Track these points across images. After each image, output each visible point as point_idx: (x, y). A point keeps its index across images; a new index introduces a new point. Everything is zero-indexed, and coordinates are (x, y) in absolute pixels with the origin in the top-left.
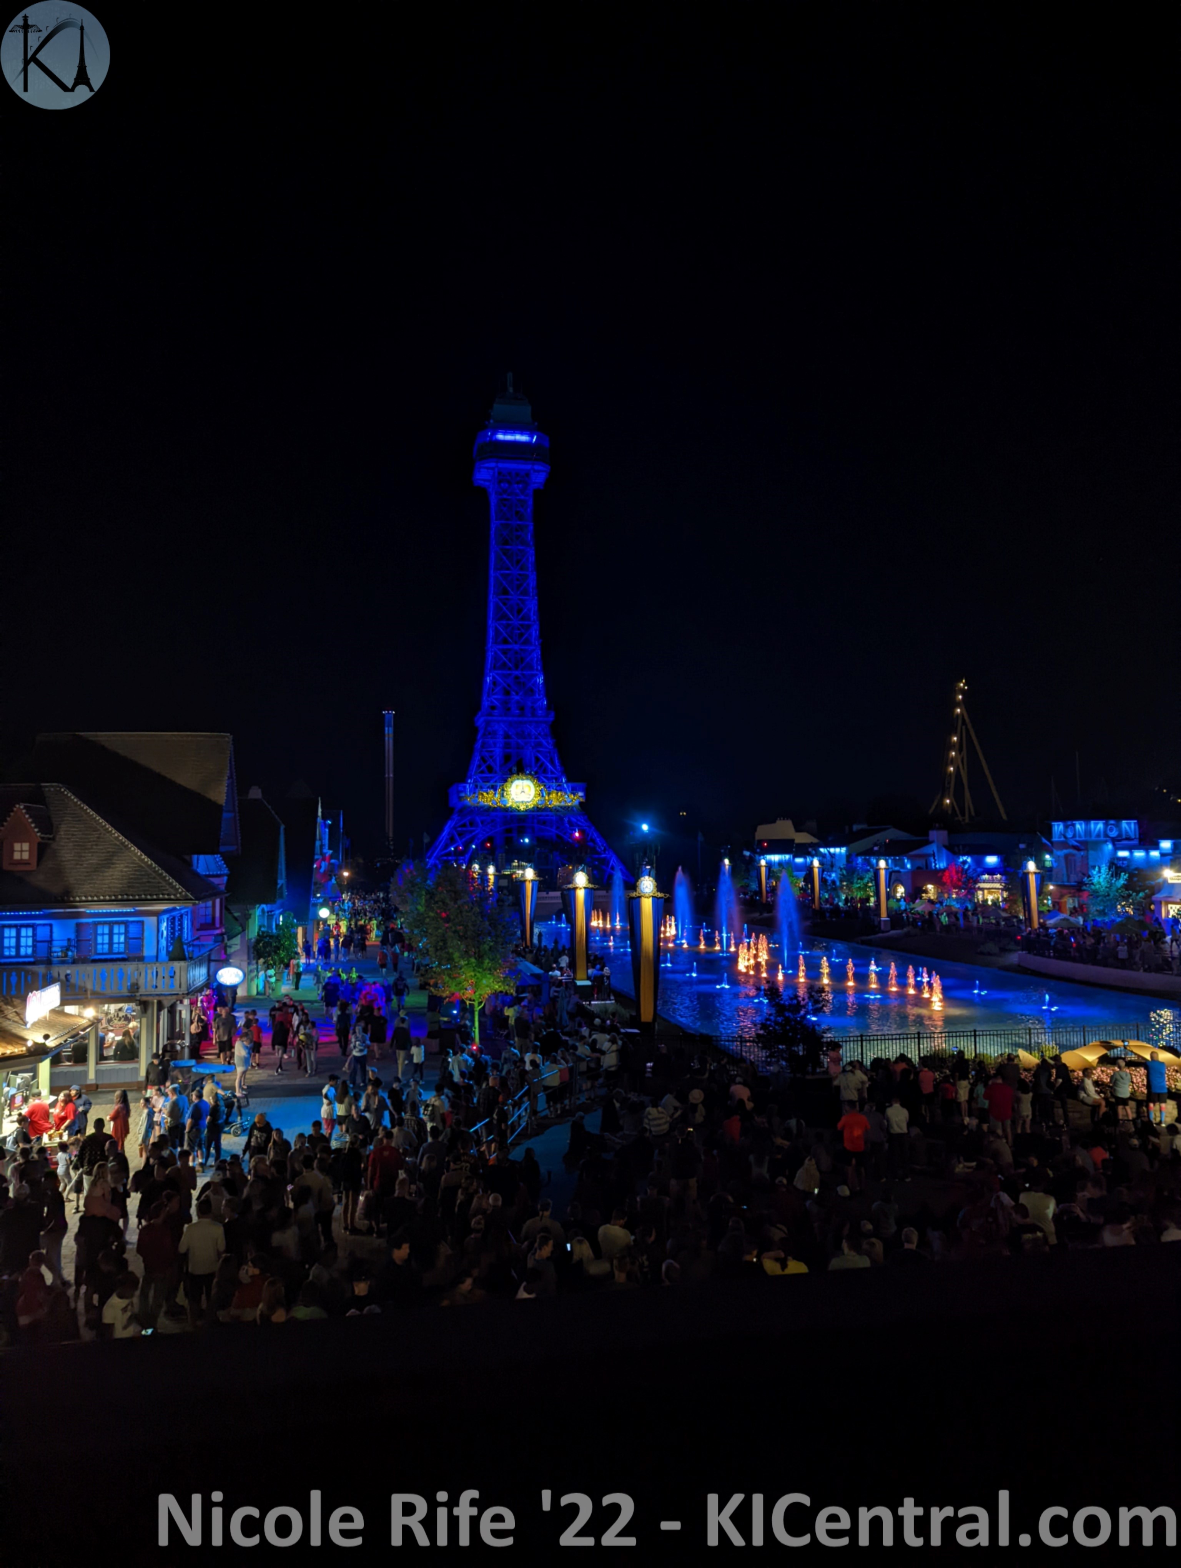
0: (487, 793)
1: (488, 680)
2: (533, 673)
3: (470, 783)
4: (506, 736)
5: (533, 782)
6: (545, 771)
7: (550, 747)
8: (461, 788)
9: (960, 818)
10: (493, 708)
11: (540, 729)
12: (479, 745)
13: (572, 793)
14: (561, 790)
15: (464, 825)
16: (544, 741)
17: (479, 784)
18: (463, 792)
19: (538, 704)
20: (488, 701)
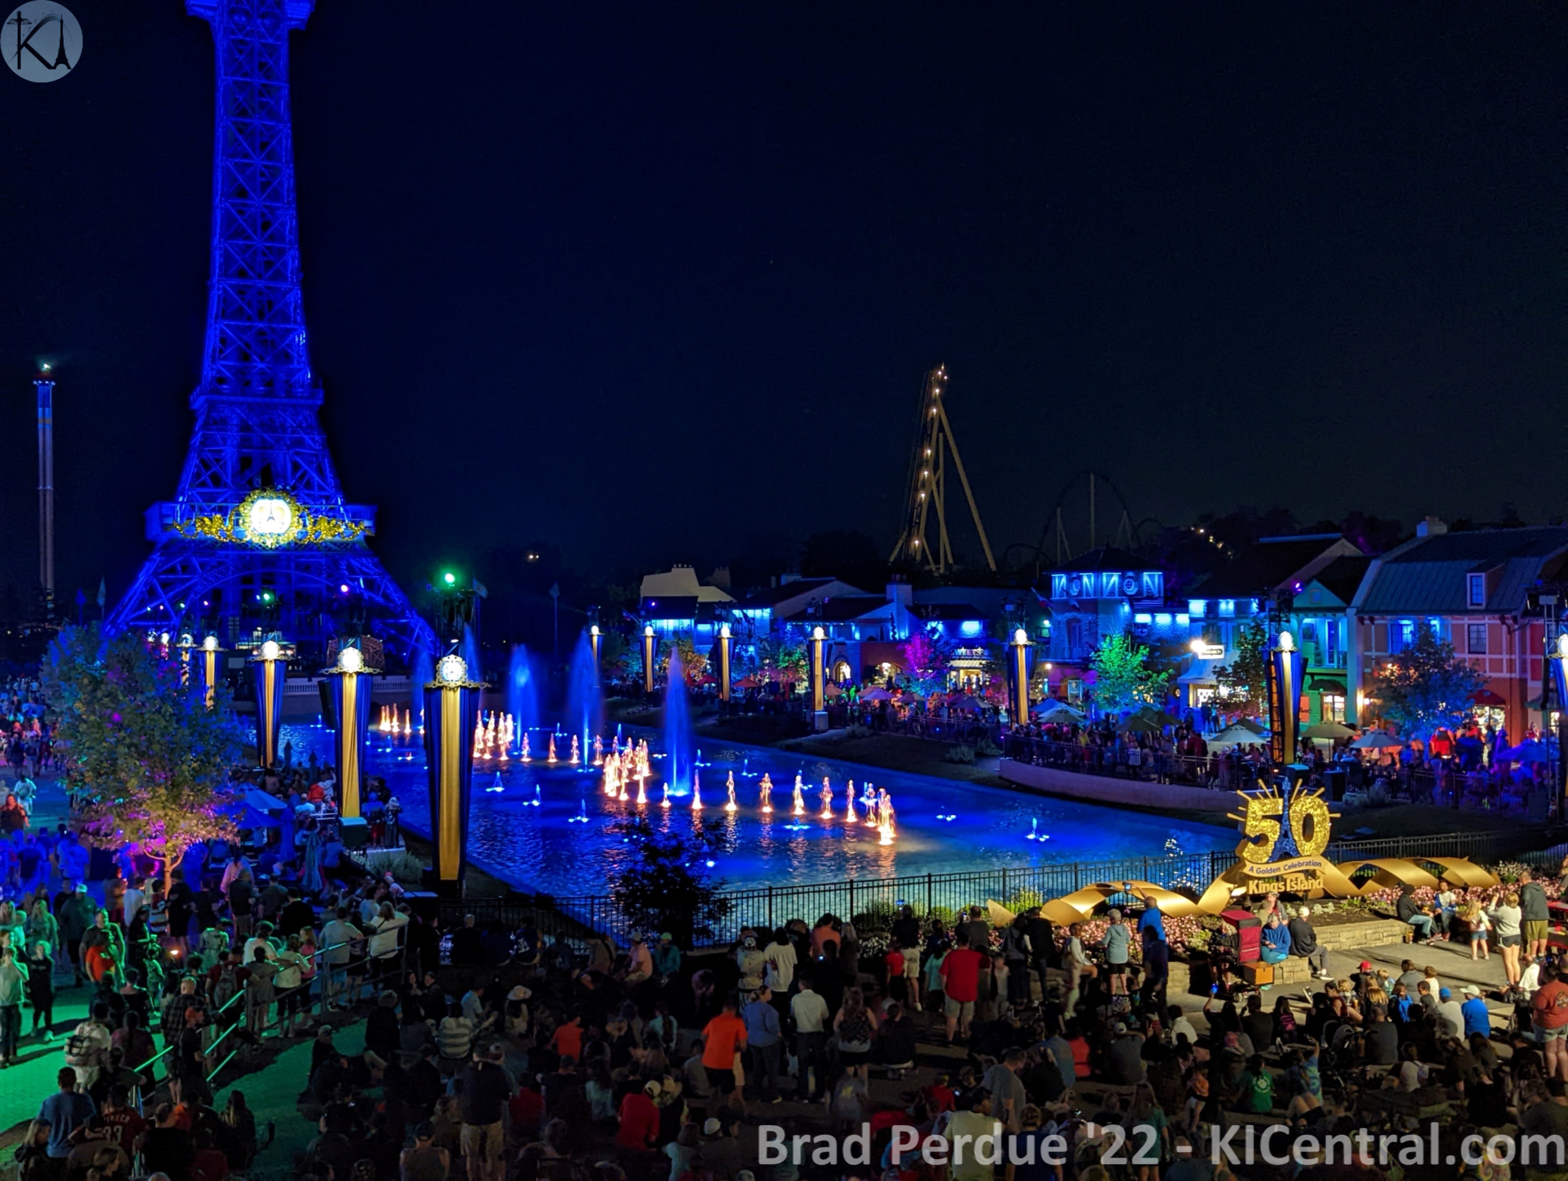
0: (211, 520)
1: (213, 334)
2: (287, 326)
3: (182, 503)
4: (244, 427)
5: (289, 503)
6: (309, 485)
7: (317, 448)
8: (164, 511)
9: (933, 567)
10: (221, 380)
11: (301, 418)
12: (197, 440)
13: (353, 522)
14: (334, 517)
15: (172, 570)
16: (306, 437)
17: (197, 505)
18: (169, 516)
19: (296, 378)
20: (212, 369)
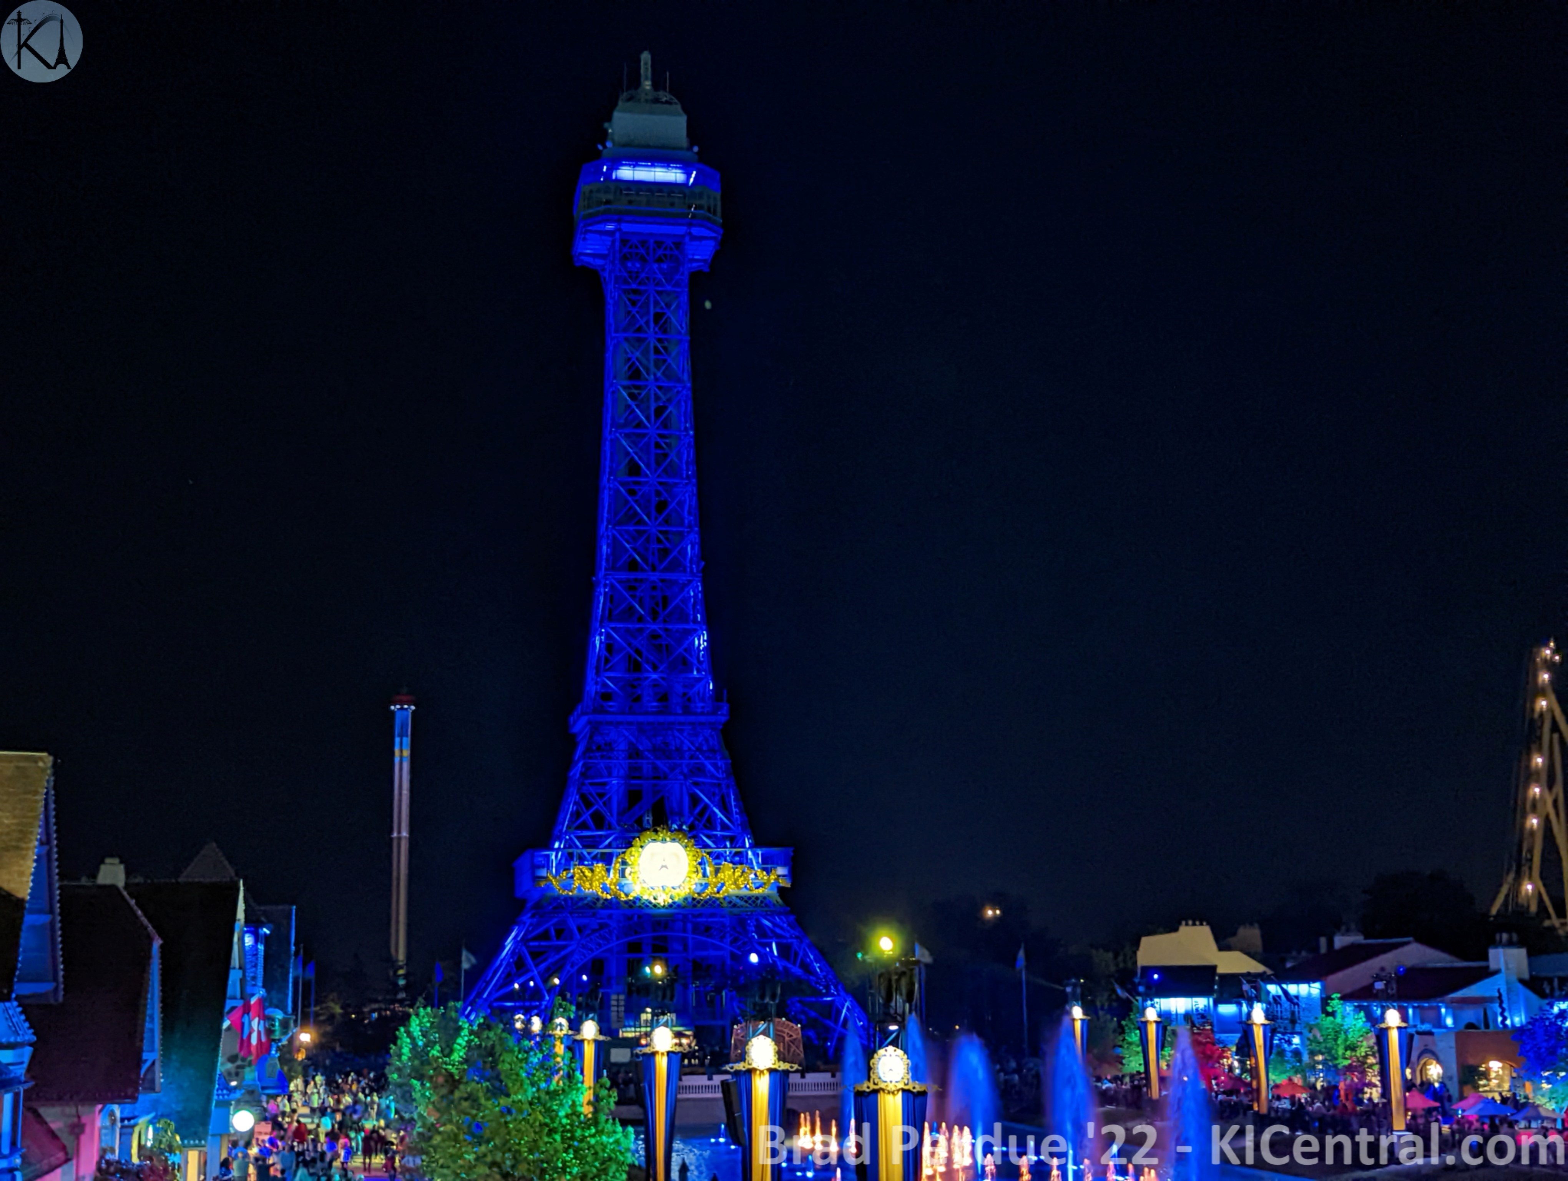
0: (592, 871)
1: (597, 643)
2: (686, 627)
3: (559, 848)
4: (634, 753)
5: (686, 847)
6: (710, 823)
7: (721, 776)
8: (540, 860)
9: (1555, 922)
10: (607, 696)
11: (701, 739)
12: (577, 771)
13: (764, 869)
14: (741, 863)
15: (545, 936)
16: (706, 762)
17: (576, 851)
18: (543, 867)
19: (695, 689)
20: (597, 683)
